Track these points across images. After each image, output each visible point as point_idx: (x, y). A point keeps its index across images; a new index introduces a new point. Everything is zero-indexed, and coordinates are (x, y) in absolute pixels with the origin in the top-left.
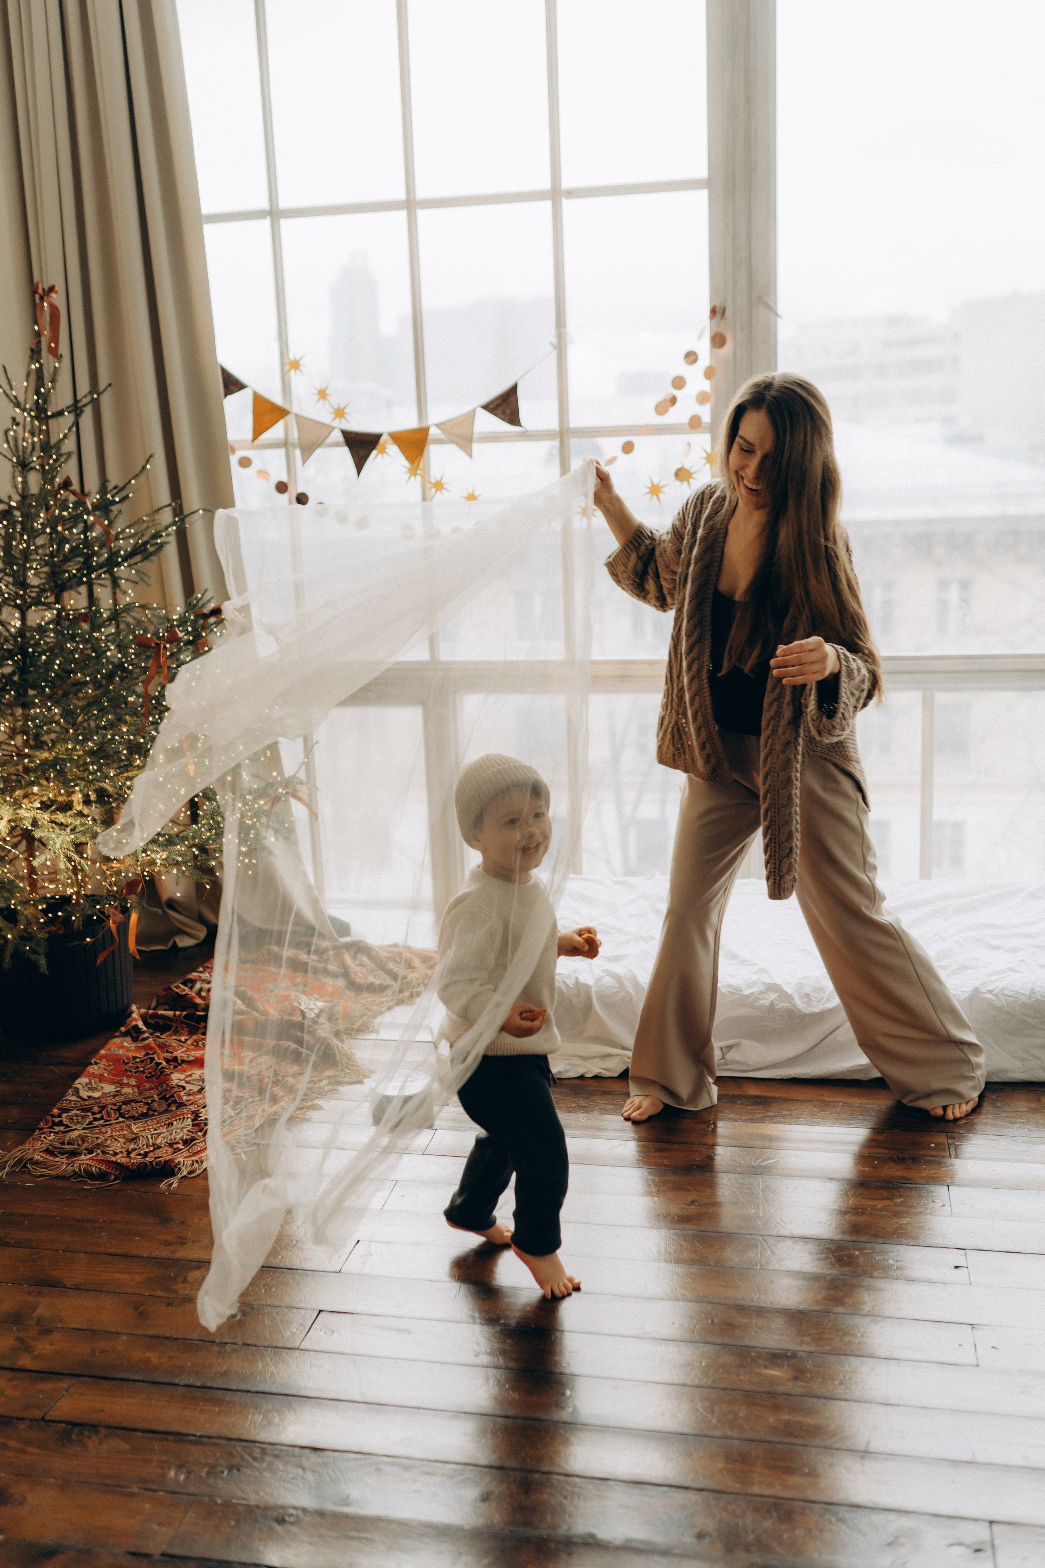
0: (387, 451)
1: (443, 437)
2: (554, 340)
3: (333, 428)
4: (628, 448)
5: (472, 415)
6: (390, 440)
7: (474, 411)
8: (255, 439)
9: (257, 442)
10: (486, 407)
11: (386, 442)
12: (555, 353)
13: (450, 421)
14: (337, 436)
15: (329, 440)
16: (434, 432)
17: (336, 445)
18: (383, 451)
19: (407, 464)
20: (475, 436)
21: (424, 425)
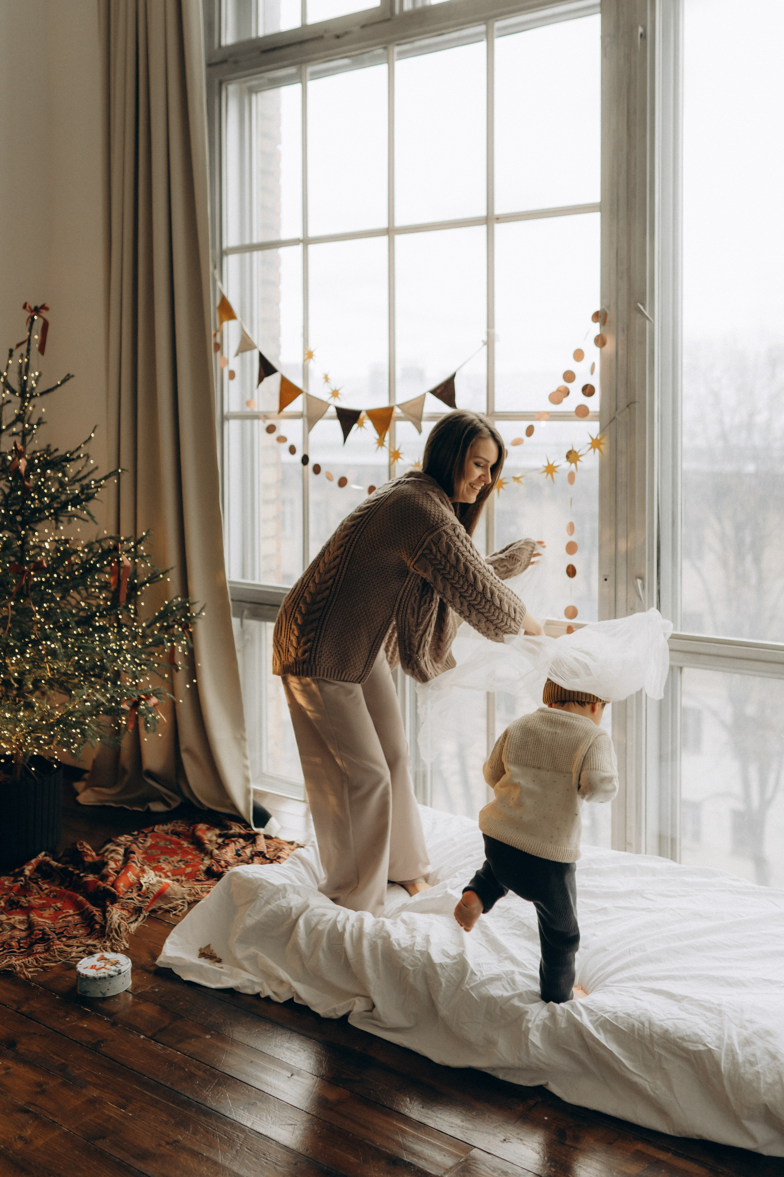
0: (365, 425)
1: (402, 415)
2: (485, 338)
3: (330, 405)
4: (530, 431)
5: (423, 398)
6: (367, 417)
7: (425, 395)
8: (281, 410)
9: (282, 413)
10: (434, 392)
11: (364, 418)
12: (485, 347)
13: (407, 402)
14: (332, 411)
15: (327, 414)
16: (397, 411)
17: (331, 418)
18: (361, 425)
19: (377, 436)
20: (424, 415)
21: (392, 405)
